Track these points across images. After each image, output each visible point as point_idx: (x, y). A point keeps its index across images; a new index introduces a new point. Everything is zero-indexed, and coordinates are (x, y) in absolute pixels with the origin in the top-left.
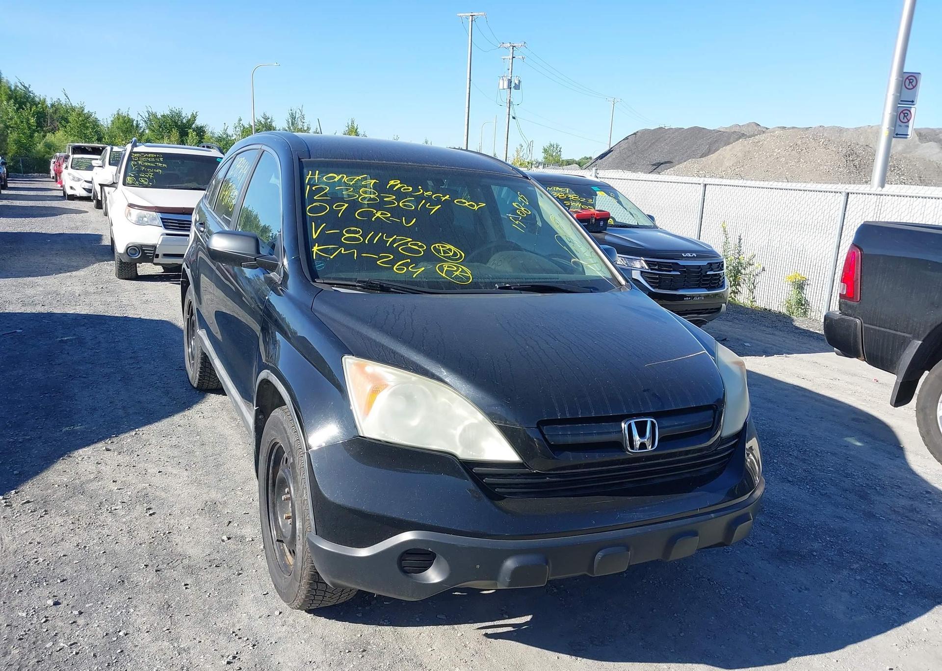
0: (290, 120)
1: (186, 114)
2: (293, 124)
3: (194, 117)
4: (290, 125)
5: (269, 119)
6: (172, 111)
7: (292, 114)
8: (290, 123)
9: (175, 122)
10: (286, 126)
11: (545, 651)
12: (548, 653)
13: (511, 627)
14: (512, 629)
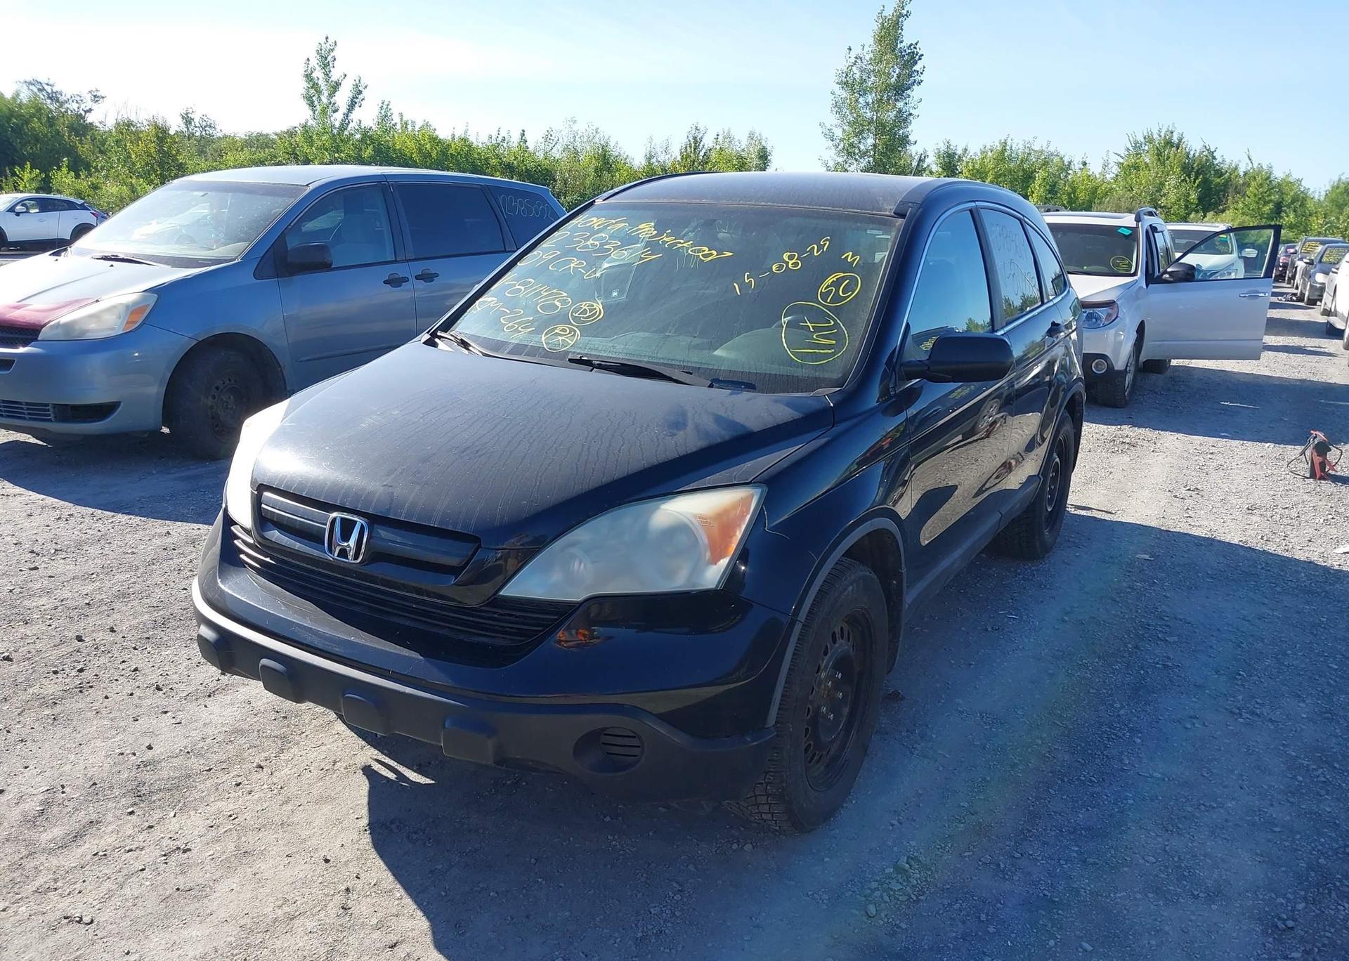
11: (366, 808)
12: (364, 811)
13: (395, 776)
14: (393, 779)
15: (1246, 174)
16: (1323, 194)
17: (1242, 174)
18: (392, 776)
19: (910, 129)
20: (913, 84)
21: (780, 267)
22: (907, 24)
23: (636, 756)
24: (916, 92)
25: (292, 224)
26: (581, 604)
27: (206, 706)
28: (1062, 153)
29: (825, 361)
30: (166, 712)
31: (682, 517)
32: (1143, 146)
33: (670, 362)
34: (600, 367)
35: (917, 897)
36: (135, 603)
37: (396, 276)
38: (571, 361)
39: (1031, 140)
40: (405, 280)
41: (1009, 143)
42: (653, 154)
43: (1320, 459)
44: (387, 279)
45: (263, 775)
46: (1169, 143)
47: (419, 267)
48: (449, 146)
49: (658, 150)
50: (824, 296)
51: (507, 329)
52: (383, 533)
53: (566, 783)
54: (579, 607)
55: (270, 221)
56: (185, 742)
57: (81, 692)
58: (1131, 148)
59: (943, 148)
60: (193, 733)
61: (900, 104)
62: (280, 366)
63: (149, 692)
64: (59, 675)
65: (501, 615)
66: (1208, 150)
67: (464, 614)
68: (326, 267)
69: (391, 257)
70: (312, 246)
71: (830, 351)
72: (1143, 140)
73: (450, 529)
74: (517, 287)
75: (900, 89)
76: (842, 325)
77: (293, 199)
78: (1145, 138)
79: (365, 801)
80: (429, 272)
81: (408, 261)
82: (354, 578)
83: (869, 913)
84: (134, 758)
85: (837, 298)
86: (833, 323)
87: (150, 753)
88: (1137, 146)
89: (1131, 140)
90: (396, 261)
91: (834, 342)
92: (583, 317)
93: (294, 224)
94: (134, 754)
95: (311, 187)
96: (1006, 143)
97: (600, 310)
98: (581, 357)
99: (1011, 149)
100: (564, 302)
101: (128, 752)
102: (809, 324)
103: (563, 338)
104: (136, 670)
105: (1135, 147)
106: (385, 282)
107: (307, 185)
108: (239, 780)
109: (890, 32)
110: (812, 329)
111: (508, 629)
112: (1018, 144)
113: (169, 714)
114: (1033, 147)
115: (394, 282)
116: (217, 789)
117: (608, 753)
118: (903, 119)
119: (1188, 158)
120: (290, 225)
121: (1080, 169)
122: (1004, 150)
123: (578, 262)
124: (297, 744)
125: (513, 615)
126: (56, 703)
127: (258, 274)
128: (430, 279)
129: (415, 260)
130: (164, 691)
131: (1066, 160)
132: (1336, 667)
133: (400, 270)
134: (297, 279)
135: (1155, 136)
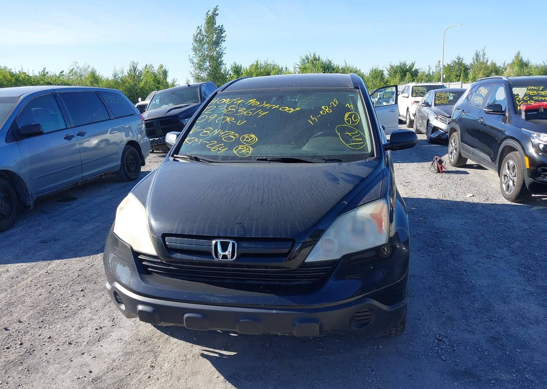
0: (475, 58)
1: (409, 64)
2: (476, 60)
3: (413, 65)
4: (475, 61)
5: (461, 59)
6: (401, 63)
7: (477, 54)
8: (475, 59)
9: (402, 69)
10: (472, 62)
11: (217, 372)
12: (217, 373)
13: (218, 355)
14: (218, 356)
15: (342, 69)
16: (369, 74)
17: (341, 69)
18: (217, 355)
19: (223, 59)
20: (222, 41)
21: (324, 112)
22: (217, 18)
23: (370, 319)
24: (223, 45)
25: (18, 115)
26: (340, 259)
27: (101, 346)
28: (278, 65)
29: (362, 147)
30: (83, 354)
31: (366, 216)
32: (306, 60)
33: (301, 155)
34: (271, 161)
35: (453, 349)
36: (20, 306)
37: (69, 135)
38: (257, 160)
39: (267, 60)
40: (73, 136)
41: (259, 62)
42: (116, 74)
43: (441, 166)
44: (65, 137)
45: (157, 369)
46: (315, 59)
47: (77, 130)
48: (19, 76)
49: (118, 72)
50: (348, 121)
51: (213, 150)
52: (245, 245)
53: (291, 339)
54: (340, 261)
55: (7, 115)
56: (106, 365)
57: (31, 354)
58: (301, 62)
59: (233, 66)
60: (107, 360)
61: (218, 49)
62: (24, 183)
63: (66, 346)
64: (11, 349)
65: (305, 270)
66: (329, 61)
67: (289, 273)
68: (41, 133)
69: (64, 127)
70: (33, 124)
71: (362, 143)
72: (305, 58)
73: (279, 237)
74: (204, 132)
75: (217, 43)
76: (361, 132)
77: (14, 104)
78: (306, 57)
79: (214, 369)
80: (82, 132)
81: (72, 128)
82: (230, 267)
83: (443, 359)
84: (86, 379)
85: (353, 122)
86: (357, 132)
87: (92, 374)
88: (303, 60)
89: (301, 58)
90: (66, 129)
91: (361, 139)
92: (249, 141)
93: (19, 115)
94: (85, 377)
95: (22, 97)
96: (258, 62)
97: (255, 137)
98: (262, 158)
99: (260, 64)
100: (234, 136)
101: (81, 376)
102: (348, 133)
103: (245, 151)
104: (50, 338)
105: (303, 61)
106: (65, 138)
107: (19, 97)
108: (148, 375)
109: (211, 20)
110: (350, 135)
111: (307, 276)
112: (262, 62)
113: (86, 354)
114: (268, 63)
115: (68, 138)
116: (141, 382)
117: (357, 320)
118: (220, 55)
119: (323, 64)
120: (17, 116)
121: (285, 70)
122: (258, 65)
123: (230, 118)
124: (160, 352)
125: (310, 270)
126: (22, 363)
127: (7, 141)
128: (83, 135)
129: (75, 127)
130: (74, 344)
131: (280, 67)
132: (502, 236)
133: (70, 132)
134: (26, 141)
135: (309, 57)
